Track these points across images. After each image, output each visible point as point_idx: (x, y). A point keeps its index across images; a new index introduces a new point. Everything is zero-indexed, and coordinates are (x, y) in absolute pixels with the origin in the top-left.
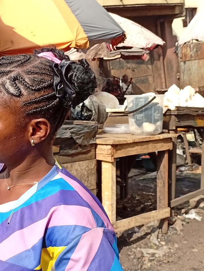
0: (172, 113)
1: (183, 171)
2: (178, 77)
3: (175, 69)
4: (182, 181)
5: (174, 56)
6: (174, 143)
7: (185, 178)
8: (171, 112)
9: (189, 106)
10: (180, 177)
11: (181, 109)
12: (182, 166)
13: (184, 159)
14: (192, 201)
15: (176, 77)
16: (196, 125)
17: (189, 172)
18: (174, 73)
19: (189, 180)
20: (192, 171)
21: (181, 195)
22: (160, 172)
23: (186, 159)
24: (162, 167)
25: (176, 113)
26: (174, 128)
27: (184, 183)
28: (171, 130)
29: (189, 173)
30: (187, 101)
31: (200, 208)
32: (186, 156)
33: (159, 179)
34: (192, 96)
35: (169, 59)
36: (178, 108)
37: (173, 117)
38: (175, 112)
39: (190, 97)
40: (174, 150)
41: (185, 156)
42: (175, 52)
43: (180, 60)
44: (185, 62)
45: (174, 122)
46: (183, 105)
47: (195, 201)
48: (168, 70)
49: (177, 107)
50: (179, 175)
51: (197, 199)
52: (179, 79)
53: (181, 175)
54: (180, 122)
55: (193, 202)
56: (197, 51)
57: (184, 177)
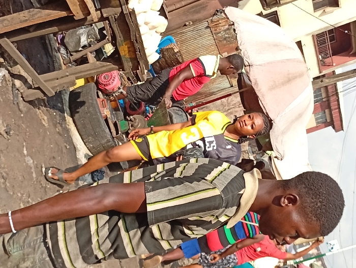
0: (123, 7)
1: (59, 52)
2: (187, 23)
3: (196, 16)
4: (46, 54)
5: (212, 11)
6: (85, 19)
7: (51, 57)
8: (125, 5)
9: (140, 28)
10: (50, 50)
11: (133, 18)
12: (66, 49)
13: (77, 49)
14: (18, 68)
15: (187, 22)
16: (120, 46)
17: (62, 61)
18: (191, 17)
19: (51, 63)
20: (64, 64)
21: (24, 55)
22: (40, 12)
23: (77, 51)
24: (47, 11)
25: (125, 12)
26: (105, 15)
27: (44, 57)
28: (101, 13)
29: (60, 60)
30: (146, 24)
31: (12, 81)
32: (81, 51)
33: (30, 12)
34: (155, 30)
35: (207, 6)
36: (132, 13)
37: (119, 10)
38: (126, 10)
39: (154, 28)
40: (76, 24)
41: (80, 49)
42: (217, 11)
43: (209, 20)
44: (208, 27)
45: (114, 13)
46: (140, 20)
47: (19, 72)
48: (192, 7)
49: (133, 10)
50: (53, 47)
51: (23, 73)
52: (185, 25)
53: (54, 51)
54: (115, 21)
55: (18, 70)
56: (225, 39)
57: (51, 55)
